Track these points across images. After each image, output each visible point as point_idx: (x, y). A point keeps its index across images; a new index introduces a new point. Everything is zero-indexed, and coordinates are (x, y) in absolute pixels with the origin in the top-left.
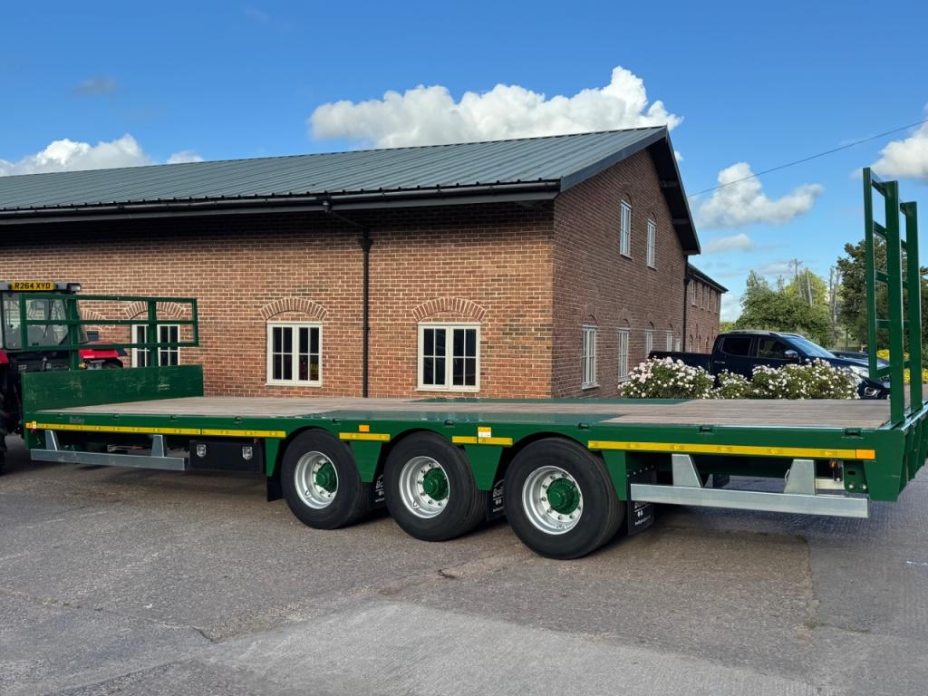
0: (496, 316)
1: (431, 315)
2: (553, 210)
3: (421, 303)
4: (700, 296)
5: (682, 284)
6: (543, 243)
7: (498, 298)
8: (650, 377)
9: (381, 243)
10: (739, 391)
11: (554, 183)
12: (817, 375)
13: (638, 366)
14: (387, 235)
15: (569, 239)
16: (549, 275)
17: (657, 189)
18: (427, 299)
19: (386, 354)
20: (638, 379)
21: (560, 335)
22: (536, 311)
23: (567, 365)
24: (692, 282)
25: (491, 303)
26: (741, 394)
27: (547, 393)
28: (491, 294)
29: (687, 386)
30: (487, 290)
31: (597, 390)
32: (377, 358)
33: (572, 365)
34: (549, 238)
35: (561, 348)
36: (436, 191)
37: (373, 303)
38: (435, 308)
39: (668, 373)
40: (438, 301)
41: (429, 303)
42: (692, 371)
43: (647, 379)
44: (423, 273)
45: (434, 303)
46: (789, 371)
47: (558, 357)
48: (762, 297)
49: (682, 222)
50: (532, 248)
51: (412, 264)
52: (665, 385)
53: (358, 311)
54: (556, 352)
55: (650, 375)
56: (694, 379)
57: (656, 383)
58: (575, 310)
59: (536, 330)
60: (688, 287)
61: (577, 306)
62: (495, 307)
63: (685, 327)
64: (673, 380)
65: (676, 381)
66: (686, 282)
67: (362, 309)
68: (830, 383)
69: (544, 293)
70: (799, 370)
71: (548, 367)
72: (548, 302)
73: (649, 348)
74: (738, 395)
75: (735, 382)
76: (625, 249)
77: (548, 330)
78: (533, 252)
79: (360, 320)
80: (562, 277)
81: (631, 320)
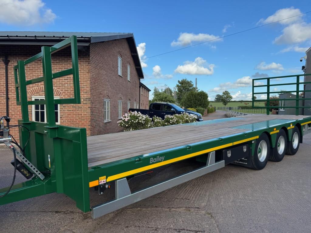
0: (66, 94)
1: (38, 93)
2: (89, 52)
3: (33, 88)
4: (144, 92)
5: (139, 88)
6: (85, 65)
7: (67, 87)
8: (129, 119)
9: (14, 62)
10: (160, 123)
11: (88, 39)
12: (185, 118)
13: (125, 114)
14: (16, 58)
15: (97, 65)
16: (89, 78)
17: (130, 55)
18: (35, 86)
19: (17, 109)
20: (125, 120)
21: (94, 102)
22: (83, 93)
23: (98, 114)
24: (141, 87)
25: (64, 89)
26: (161, 125)
27: (89, 125)
28: (64, 85)
29: (143, 122)
30: (62, 83)
31: (110, 123)
32: (13, 111)
33: (100, 114)
34: (88, 63)
35: (95, 107)
36: (34, 38)
37: (10, 87)
38: (39, 90)
39: (136, 117)
40: (40, 88)
41: (37, 88)
42: (144, 117)
43: (128, 120)
44: (33, 75)
45: (39, 88)
46: (176, 117)
47: (93, 111)
48: (159, 93)
49: (138, 67)
50: (81, 67)
51: (28, 71)
52: (135, 122)
53: (3, 91)
54: (92, 109)
55: (129, 118)
56: (145, 119)
57: (131, 121)
58: (101, 93)
59: (83, 100)
60: (140, 89)
61: (101, 92)
62: (66, 91)
63: (139, 101)
64: (137, 120)
65: (139, 120)
66: (140, 87)
67: (5, 90)
68: (189, 120)
69: (87, 86)
70: (179, 116)
71: (89, 115)
72: (88, 89)
73: (129, 107)
74: (160, 125)
75: (159, 120)
76: (120, 73)
77: (89, 100)
78: (82, 69)
79: (5, 94)
80: (95, 80)
81: (122, 98)
